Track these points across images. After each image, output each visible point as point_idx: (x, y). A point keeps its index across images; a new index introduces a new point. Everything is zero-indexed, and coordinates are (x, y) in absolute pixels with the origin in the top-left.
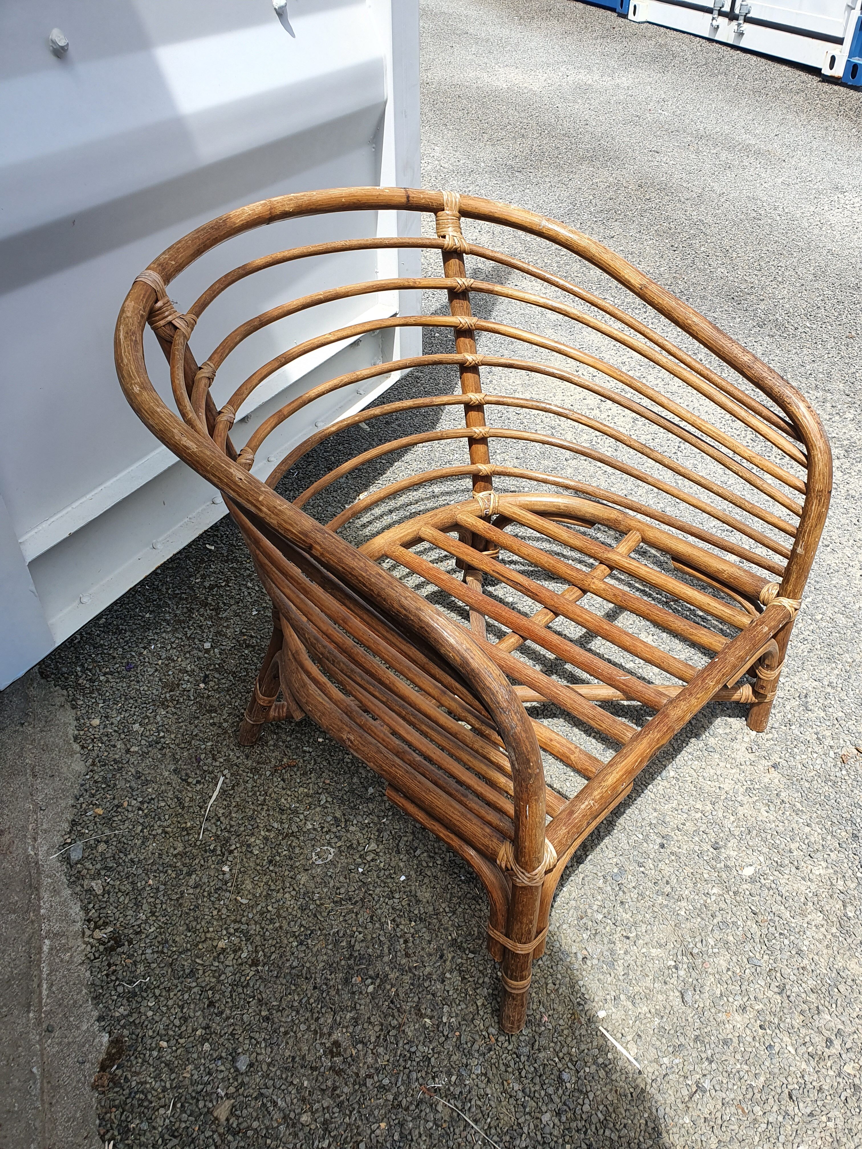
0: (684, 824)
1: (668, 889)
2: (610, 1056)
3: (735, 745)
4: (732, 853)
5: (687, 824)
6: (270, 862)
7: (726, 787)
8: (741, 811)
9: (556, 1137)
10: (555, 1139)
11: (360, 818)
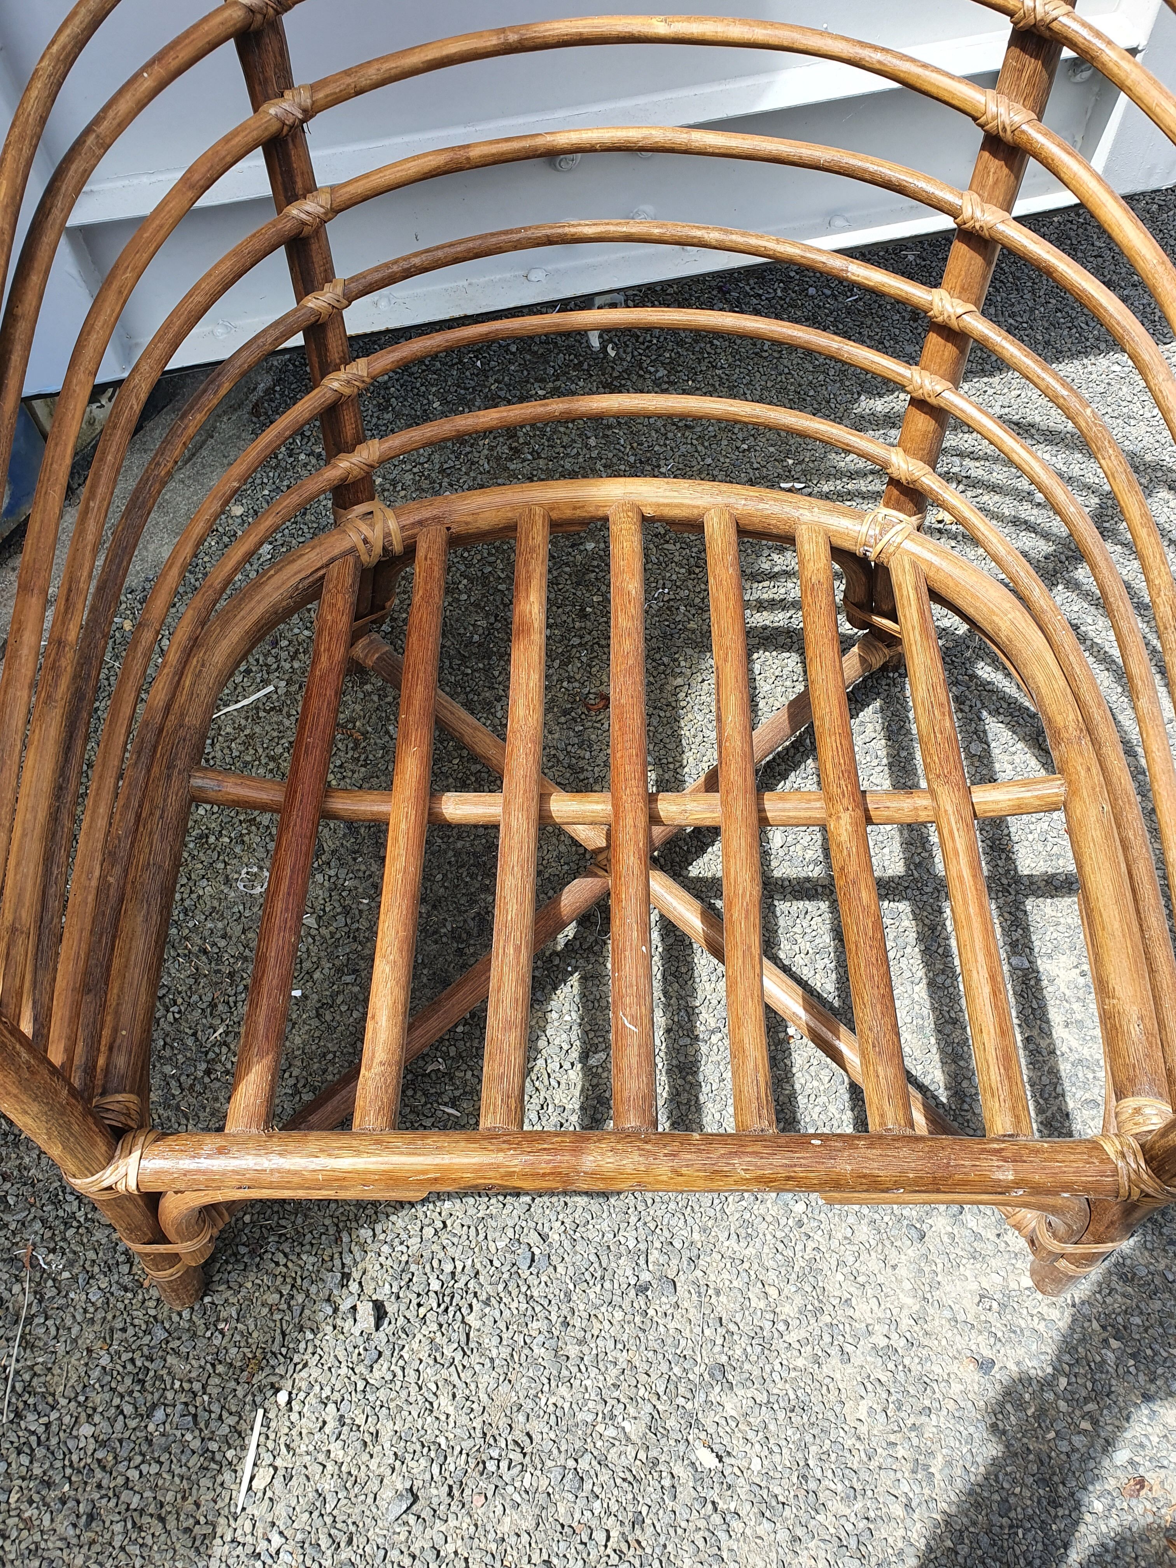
0: (718, 1293)
1: (572, 1350)
2: (230, 1454)
3: (968, 1269)
4: (728, 1406)
5: (723, 1298)
6: (201, 837)
7: (863, 1309)
8: (833, 1366)
9: (71, 1462)
10: (67, 1463)
11: (342, 873)
